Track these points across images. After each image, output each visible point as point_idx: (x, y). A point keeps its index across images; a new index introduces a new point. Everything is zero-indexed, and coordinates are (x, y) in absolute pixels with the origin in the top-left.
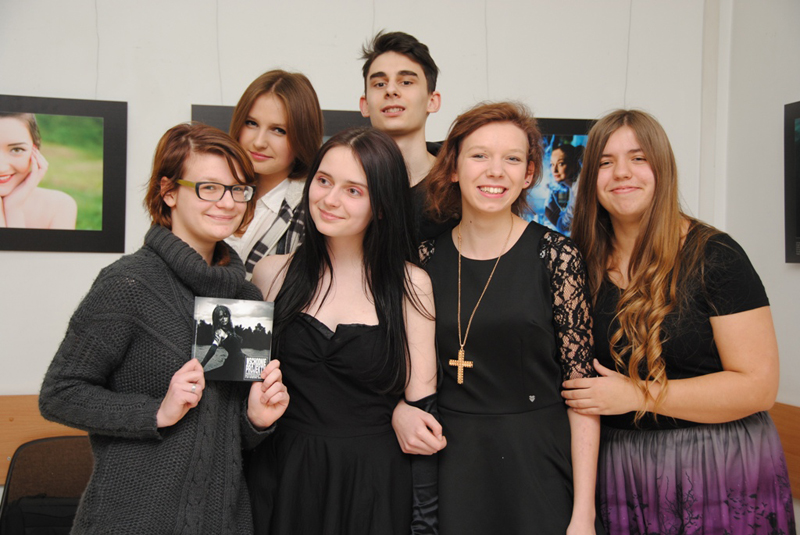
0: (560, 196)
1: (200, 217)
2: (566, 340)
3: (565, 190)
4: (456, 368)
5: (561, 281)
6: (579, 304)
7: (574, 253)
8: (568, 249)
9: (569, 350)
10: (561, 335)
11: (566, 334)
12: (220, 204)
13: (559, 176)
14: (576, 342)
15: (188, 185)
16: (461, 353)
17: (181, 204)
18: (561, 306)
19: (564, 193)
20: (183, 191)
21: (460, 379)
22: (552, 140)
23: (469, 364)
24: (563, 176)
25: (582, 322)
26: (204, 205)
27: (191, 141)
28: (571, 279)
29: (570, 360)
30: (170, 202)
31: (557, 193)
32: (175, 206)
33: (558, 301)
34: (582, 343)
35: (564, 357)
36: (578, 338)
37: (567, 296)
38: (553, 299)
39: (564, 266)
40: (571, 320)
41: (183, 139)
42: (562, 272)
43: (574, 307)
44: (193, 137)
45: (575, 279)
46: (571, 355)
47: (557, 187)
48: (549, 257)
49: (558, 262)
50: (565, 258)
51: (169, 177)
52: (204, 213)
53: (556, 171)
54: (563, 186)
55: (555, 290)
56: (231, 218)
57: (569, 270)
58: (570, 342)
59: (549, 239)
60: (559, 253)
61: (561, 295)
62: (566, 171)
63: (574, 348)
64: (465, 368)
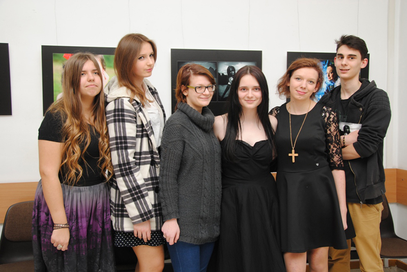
0: (331, 87)
1: (197, 99)
2: (332, 147)
3: (333, 84)
4: (291, 157)
5: (330, 125)
6: (336, 134)
7: (335, 115)
8: (333, 113)
9: (333, 150)
10: (330, 144)
11: (332, 144)
12: (204, 93)
13: (330, 78)
14: (336, 147)
15: (192, 87)
16: (293, 151)
17: (190, 94)
18: (330, 134)
19: (332, 86)
20: (190, 90)
21: (293, 160)
22: (327, 62)
23: (297, 155)
24: (332, 78)
25: (337, 140)
26: (199, 95)
27: (191, 71)
28: (334, 124)
29: (333, 153)
30: (185, 94)
31: (329, 86)
32: (187, 95)
33: (329, 132)
34: (338, 147)
35: (331, 152)
36: (336, 146)
37: (332, 130)
38: (327, 131)
39: (331, 120)
40: (334, 139)
41: (188, 70)
42: (331, 122)
43: (335, 134)
44: (191, 69)
45: (335, 124)
46: (334, 152)
47: (329, 83)
48: (325, 116)
49: (329, 118)
50: (332, 116)
51: (184, 85)
52: (199, 98)
53: (329, 76)
54: (332, 82)
55: (328, 128)
56: (208, 98)
57: (333, 121)
58: (334, 147)
59: (326, 109)
60: (330, 114)
61: (330, 130)
62: (333, 76)
63: (335, 149)
64: (295, 157)
